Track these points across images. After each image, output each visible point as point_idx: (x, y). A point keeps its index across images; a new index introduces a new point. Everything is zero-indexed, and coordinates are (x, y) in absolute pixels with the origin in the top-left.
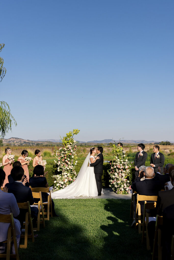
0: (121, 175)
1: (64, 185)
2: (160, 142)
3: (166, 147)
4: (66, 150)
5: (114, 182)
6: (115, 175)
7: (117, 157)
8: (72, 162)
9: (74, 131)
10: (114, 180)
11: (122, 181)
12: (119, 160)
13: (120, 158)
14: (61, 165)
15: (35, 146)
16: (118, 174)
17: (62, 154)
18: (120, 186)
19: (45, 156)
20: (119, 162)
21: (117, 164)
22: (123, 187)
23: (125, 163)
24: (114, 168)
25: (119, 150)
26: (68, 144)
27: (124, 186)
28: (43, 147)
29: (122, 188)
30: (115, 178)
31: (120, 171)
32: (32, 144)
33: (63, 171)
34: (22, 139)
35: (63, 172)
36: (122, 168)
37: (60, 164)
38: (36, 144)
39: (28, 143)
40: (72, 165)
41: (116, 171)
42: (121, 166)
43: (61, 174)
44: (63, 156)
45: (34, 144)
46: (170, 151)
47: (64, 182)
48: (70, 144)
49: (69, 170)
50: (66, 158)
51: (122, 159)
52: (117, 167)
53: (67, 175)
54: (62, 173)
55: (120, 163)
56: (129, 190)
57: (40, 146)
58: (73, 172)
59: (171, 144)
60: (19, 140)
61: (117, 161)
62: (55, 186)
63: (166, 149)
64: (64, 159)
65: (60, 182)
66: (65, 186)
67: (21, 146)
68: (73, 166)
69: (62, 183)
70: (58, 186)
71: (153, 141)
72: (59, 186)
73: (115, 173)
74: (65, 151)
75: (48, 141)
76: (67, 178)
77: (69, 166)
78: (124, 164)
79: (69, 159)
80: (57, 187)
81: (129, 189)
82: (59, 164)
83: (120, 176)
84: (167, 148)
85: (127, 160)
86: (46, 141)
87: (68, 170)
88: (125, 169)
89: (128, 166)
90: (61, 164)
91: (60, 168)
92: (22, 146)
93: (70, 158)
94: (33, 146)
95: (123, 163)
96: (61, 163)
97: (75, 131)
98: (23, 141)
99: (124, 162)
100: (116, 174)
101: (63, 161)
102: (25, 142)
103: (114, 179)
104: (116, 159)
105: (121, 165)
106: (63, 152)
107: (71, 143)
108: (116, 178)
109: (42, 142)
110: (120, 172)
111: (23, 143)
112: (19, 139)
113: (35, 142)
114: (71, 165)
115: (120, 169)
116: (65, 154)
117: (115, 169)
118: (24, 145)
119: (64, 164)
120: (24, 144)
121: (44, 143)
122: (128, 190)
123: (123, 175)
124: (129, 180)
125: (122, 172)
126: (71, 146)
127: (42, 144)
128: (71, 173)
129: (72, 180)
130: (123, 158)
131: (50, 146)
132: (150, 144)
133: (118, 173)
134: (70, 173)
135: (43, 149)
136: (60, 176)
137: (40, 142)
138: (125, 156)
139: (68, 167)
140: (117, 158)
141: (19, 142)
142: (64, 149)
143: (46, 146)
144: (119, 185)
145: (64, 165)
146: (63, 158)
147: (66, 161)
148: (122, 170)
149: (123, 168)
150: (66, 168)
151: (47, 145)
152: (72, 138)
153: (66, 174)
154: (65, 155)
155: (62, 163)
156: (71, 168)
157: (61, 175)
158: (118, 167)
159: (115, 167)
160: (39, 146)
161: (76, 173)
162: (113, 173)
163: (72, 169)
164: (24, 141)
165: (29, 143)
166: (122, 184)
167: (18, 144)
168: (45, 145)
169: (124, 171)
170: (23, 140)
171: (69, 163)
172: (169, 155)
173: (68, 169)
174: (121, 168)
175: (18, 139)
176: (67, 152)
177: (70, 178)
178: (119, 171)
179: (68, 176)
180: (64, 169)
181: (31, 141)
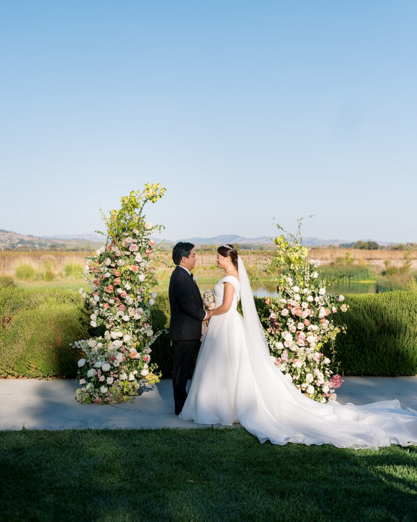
0: (306, 341)
1: (112, 373)
2: (353, 243)
3: (370, 255)
4: (119, 253)
5: (282, 363)
6: (284, 341)
7: (290, 280)
8: (139, 297)
9: (148, 189)
10: (279, 356)
11: (307, 361)
12: (296, 289)
13: (302, 284)
14: (101, 305)
15: (48, 250)
16: (294, 335)
17: (106, 269)
18: (301, 376)
19: (67, 275)
20: (298, 297)
21: (291, 302)
22: (312, 380)
23: (317, 299)
24: (282, 317)
25: (296, 255)
26: (126, 234)
27: (316, 378)
28: (67, 252)
29: (307, 384)
30: (283, 350)
31: (301, 326)
32: (40, 245)
33: (110, 326)
34: (16, 234)
35: (110, 330)
36: (307, 316)
37: (98, 303)
38: (49, 246)
39: (29, 242)
40: (139, 307)
41: (285, 327)
42: (304, 310)
43: (103, 337)
44: (108, 275)
45: (45, 245)
46: (386, 263)
47: (112, 365)
48: (134, 236)
49: (129, 324)
50: (118, 281)
51: (307, 285)
52: (290, 314)
53: (121, 338)
54: (107, 333)
55: (302, 300)
56: (332, 391)
57: (59, 250)
58: (143, 329)
59: (379, 247)
60: (7, 235)
61: (291, 292)
62: (82, 378)
63: (373, 259)
64: (112, 284)
65: (98, 364)
66: (116, 376)
67: (13, 251)
68: (141, 310)
69: (106, 367)
70: (91, 378)
71: (336, 240)
72: (96, 376)
73: (283, 334)
74: (117, 258)
75: (81, 237)
76: (122, 350)
77: (130, 309)
78: (314, 302)
79: (128, 286)
80: (89, 380)
81: (332, 389)
82: (95, 303)
83: (301, 342)
84: (372, 257)
85: (323, 291)
86: (74, 237)
87: (126, 322)
88: (315, 320)
89: (328, 310)
90: (104, 302)
91: (99, 316)
92: (15, 249)
93: (131, 282)
94: (42, 250)
95: (310, 299)
96: (104, 298)
97: (151, 191)
98: (18, 239)
99: (314, 295)
100: (287, 336)
101: (110, 292)
102: (22, 241)
103: (279, 352)
104: (289, 286)
105: (305, 305)
106: (108, 262)
107: (137, 232)
108: (288, 348)
109: (64, 240)
110: (299, 328)
111: (18, 243)
112: (7, 232)
113: (47, 240)
114: (134, 307)
115: (302, 321)
116: (116, 267)
117: (285, 318)
118: (20, 248)
119: (112, 301)
120: (20, 245)
121: (68, 243)
122: (329, 392)
123: (312, 339)
124: (330, 357)
125: (306, 330)
126: (136, 241)
127: (63, 245)
128: (136, 332)
129: (138, 356)
130: (309, 282)
131: (83, 250)
132: (330, 246)
133: (294, 331)
134: (134, 333)
135: (64, 256)
136: (101, 341)
137: (60, 240)
138: (315, 275)
139: (126, 312)
140: (291, 284)
141: (6, 241)
142: (114, 253)
143: (74, 250)
144: (299, 373)
145: (111, 305)
146: (110, 280)
147: (119, 291)
148: (307, 322)
149: (312, 316)
150: (118, 315)
151: (77, 247)
152: (141, 212)
153: (120, 334)
154: (117, 273)
155: (106, 299)
156: (137, 317)
157: (100, 338)
158: (294, 312)
159: (285, 313)
160: (56, 250)
161: (154, 335)
162: (278, 332)
163: (138, 321)
164: (20, 237)
165: (33, 244)
166: (307, 370)
167: (6, 245)
168: (72, 248)
169: (315, 327)
170: (18, 236)
171: (130, 299)
172: (384, 273)
173: (126, 318)
174: (304, 315)
175: (5, 233)
176: (120, 262)
177: (133, 350)
178: (296, 325)
179: (124, 344)
180: (111, 320)
181: (36, 237)
